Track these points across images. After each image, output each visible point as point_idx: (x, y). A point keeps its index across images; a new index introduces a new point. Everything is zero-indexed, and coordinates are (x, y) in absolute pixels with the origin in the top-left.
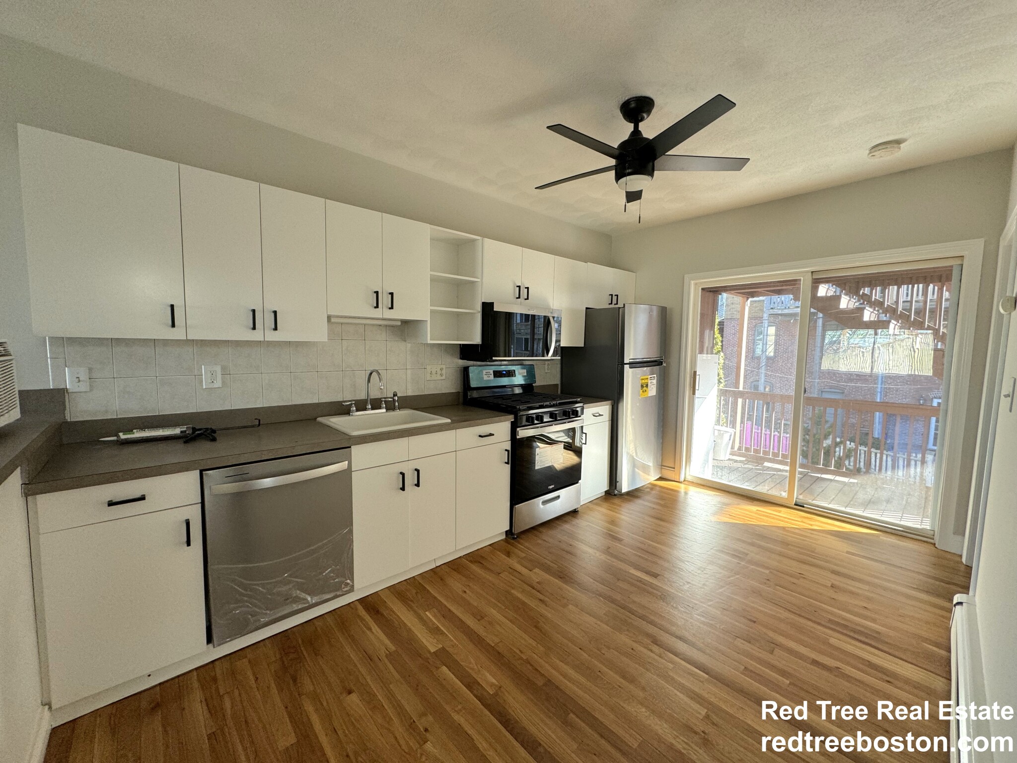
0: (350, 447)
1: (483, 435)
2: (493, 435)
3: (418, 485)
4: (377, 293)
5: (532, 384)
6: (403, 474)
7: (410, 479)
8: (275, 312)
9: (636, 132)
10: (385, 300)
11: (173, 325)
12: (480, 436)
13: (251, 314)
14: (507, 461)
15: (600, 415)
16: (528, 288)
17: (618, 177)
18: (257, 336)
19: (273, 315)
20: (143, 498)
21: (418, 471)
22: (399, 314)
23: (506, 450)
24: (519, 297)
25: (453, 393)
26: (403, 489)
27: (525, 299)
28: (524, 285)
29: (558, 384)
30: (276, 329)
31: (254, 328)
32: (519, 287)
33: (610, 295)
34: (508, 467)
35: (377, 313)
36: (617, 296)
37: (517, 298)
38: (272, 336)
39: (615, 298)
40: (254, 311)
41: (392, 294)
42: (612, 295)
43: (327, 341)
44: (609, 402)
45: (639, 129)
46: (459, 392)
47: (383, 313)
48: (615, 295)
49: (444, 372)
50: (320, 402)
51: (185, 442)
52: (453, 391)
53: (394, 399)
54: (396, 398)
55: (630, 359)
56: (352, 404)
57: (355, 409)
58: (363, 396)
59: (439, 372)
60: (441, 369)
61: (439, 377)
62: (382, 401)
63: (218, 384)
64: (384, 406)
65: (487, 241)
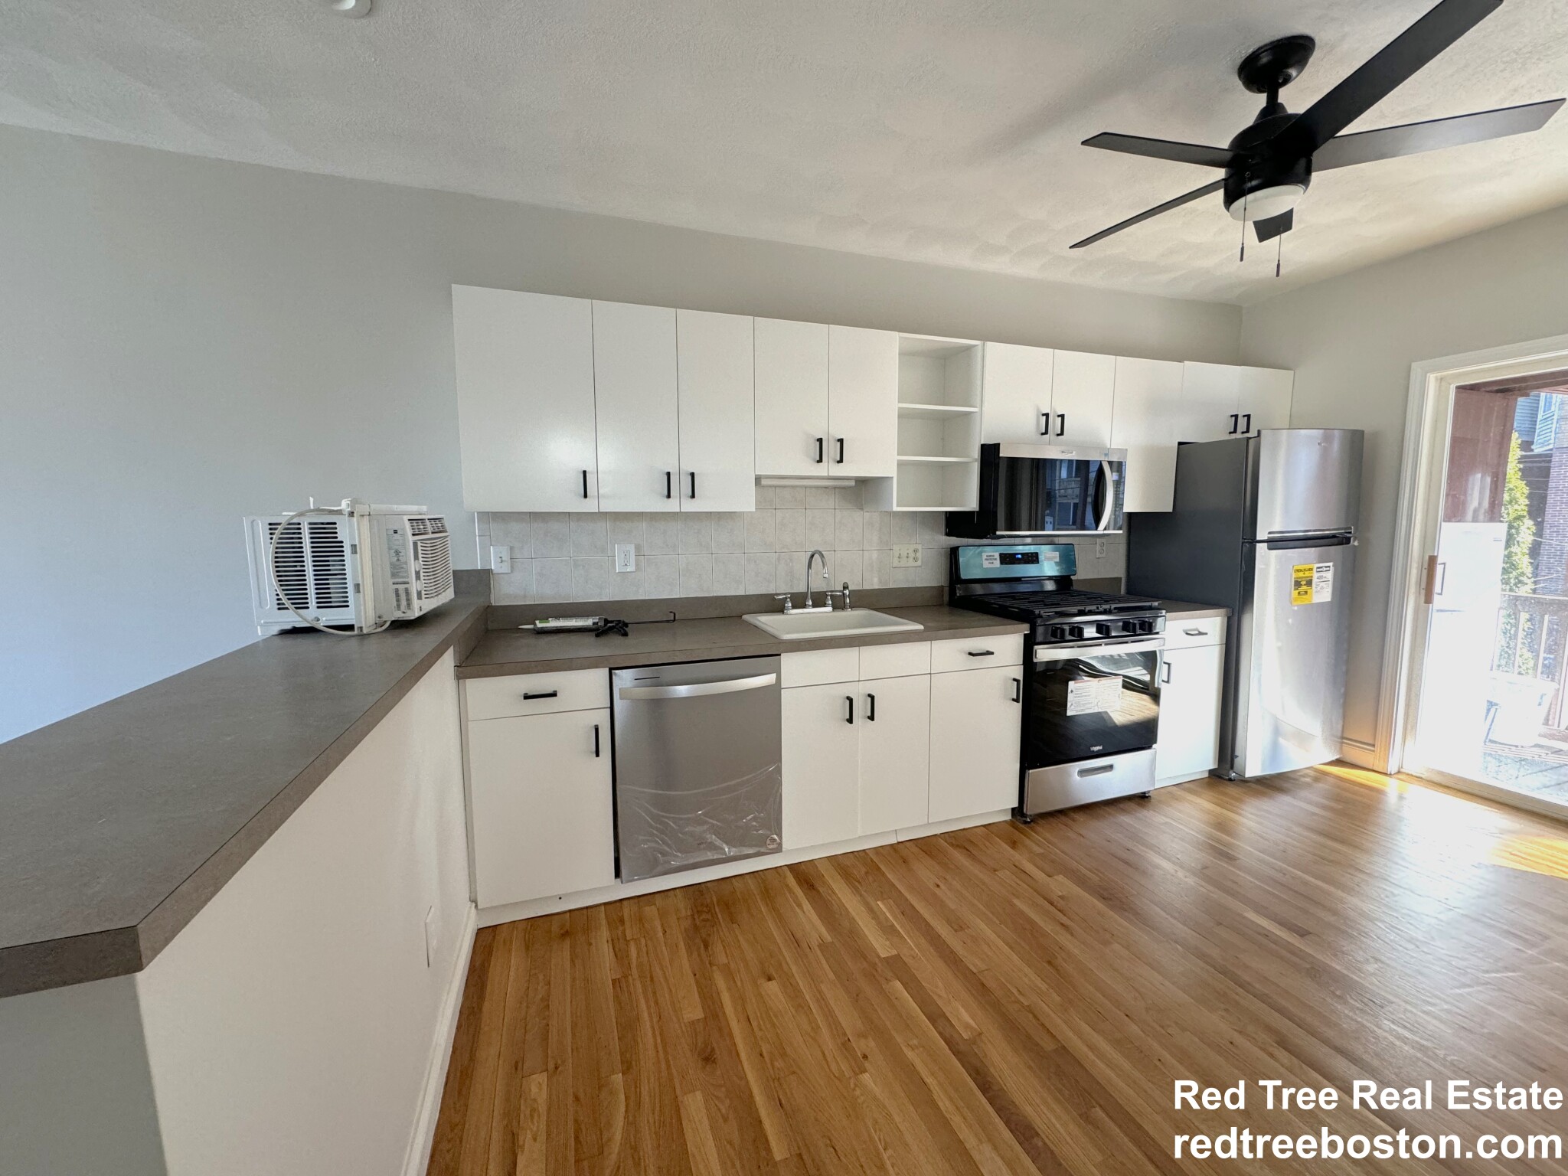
0: (780, 655)
1: (974, 652)
2: (992, 653)
3: (872, 718)
4: (820, 440)
5: (1069, 576)
6: (850, 700)
7: (861, 708)
8: (693, 475)
9: (1273, 106)
10: (831, 450)
11: (586, 496)
12: (970, 654)
13: (666, 477)
14: (1015, 697)
15: (1200, 633)
16: (1062, 416)
17: (1230, 200)
18: (672, 506)
19: (690, 478)
20: (554, 694)
21: (872, 697)
22: (852, 469)
23: (1015, 680)
24: (1046, 433)
25: (934, 587)
26: (850, 721)
27: (1058, 435)
28: (1055, 412)
29: (1121, 578)
30: (693, 496)
31: (669, 496)
32: (1047, 415)
33: (1232, 416)
34: (1018, 706)
35: (821, 470)
36: (1249, 416)
37: (1043, 434)
38: (689, 506)
39: (1242, 423)
40: (668, 474)
41: (841, 441)
42: (1236, 416)
43: (754, 510)
44: (1222, 611)
45: (1280, 100)
46: (942, 586)
47: (830, 469)
48: (1244, 416)
49: (919, 555)
50: (747, 593)
51: (597, 636)
52: (934, 584)
53: (844, 594)
54: (847, 592)
55: (1270, 533)
56: (786, 598)
57: (790, 605)
58: (801, 588)
59: (912, 555)
60: (916, 551)
61: (911, 563)
62: (827, 595)
63: (631, 568)
64: (830, 602)
65: (992, 347)
